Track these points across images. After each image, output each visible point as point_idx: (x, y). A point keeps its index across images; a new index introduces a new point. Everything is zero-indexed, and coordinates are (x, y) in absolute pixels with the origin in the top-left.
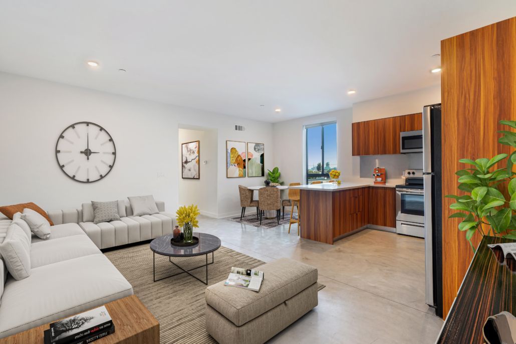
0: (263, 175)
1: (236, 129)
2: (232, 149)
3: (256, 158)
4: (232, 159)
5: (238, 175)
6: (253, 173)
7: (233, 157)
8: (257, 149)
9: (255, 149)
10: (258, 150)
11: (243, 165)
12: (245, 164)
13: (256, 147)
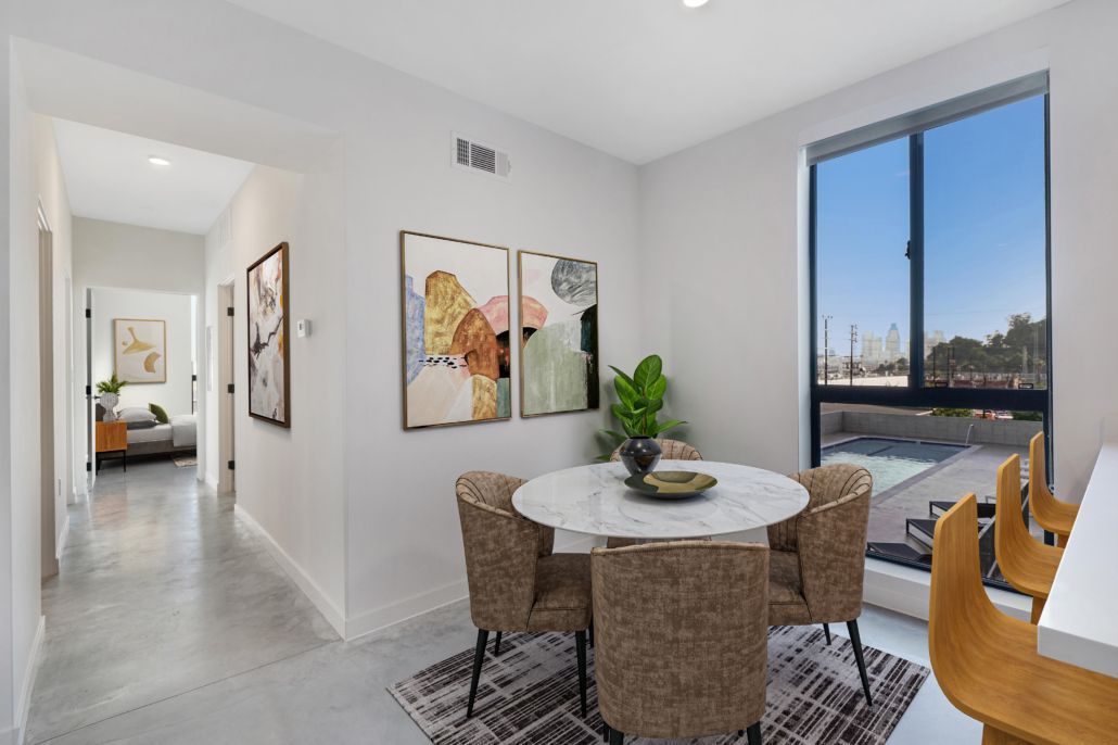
0: (593, 403)
1: (462, 159)
2: (434, 275)
3: (561, 327)
4: (431, 328)
5: (471, 411)
6: (545, 396)
7: (439, 322)
8: (564, 286)
9: (556, 284)
10: (572, 289)
11: (494, 361)
12: (508, 353)
13: (561, 276)
